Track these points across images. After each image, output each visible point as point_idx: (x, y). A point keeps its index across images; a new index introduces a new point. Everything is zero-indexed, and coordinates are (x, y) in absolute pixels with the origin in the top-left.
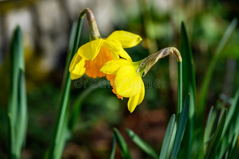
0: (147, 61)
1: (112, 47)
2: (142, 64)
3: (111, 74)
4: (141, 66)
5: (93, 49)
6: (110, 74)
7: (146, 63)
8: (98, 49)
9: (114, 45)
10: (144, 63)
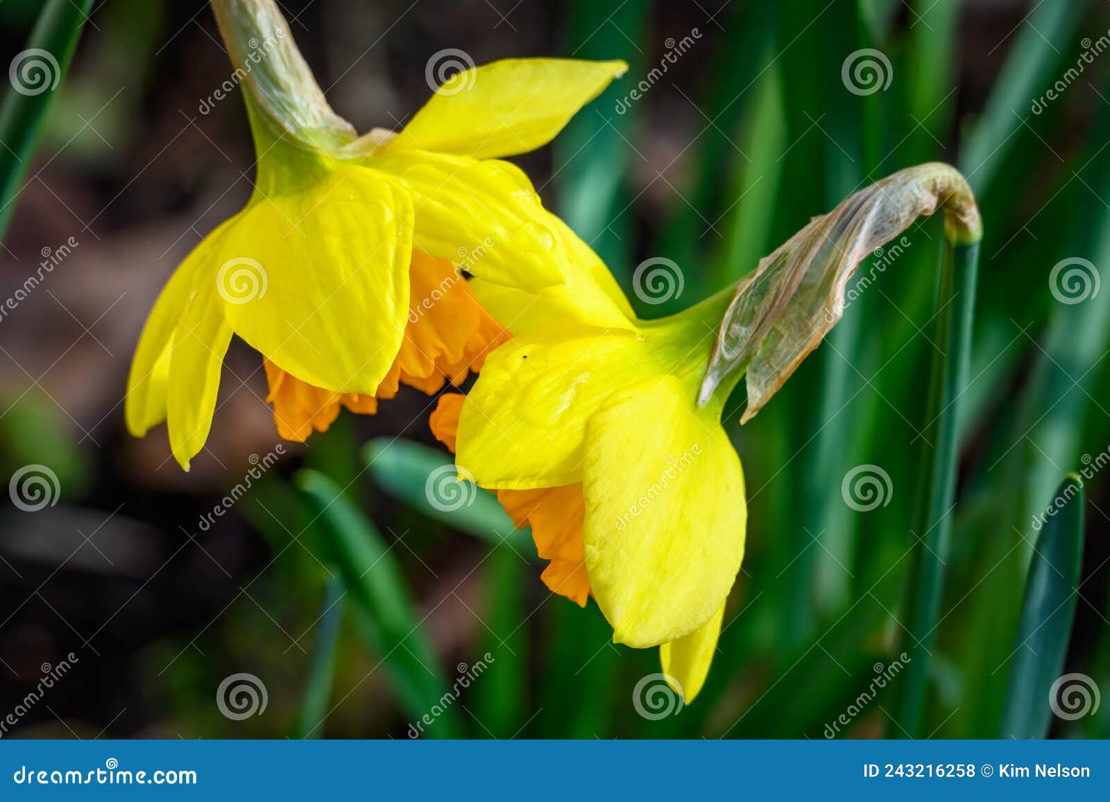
0: (761, 310)
1: (497, 256)
2: (733, 342)
3: (544, 484)
4: (722, 358)
5: (360, 296)
6: (533, 485)
7: (753, 327)
8: (398, 293)
9: (501, 232)
10: (741, 331)
